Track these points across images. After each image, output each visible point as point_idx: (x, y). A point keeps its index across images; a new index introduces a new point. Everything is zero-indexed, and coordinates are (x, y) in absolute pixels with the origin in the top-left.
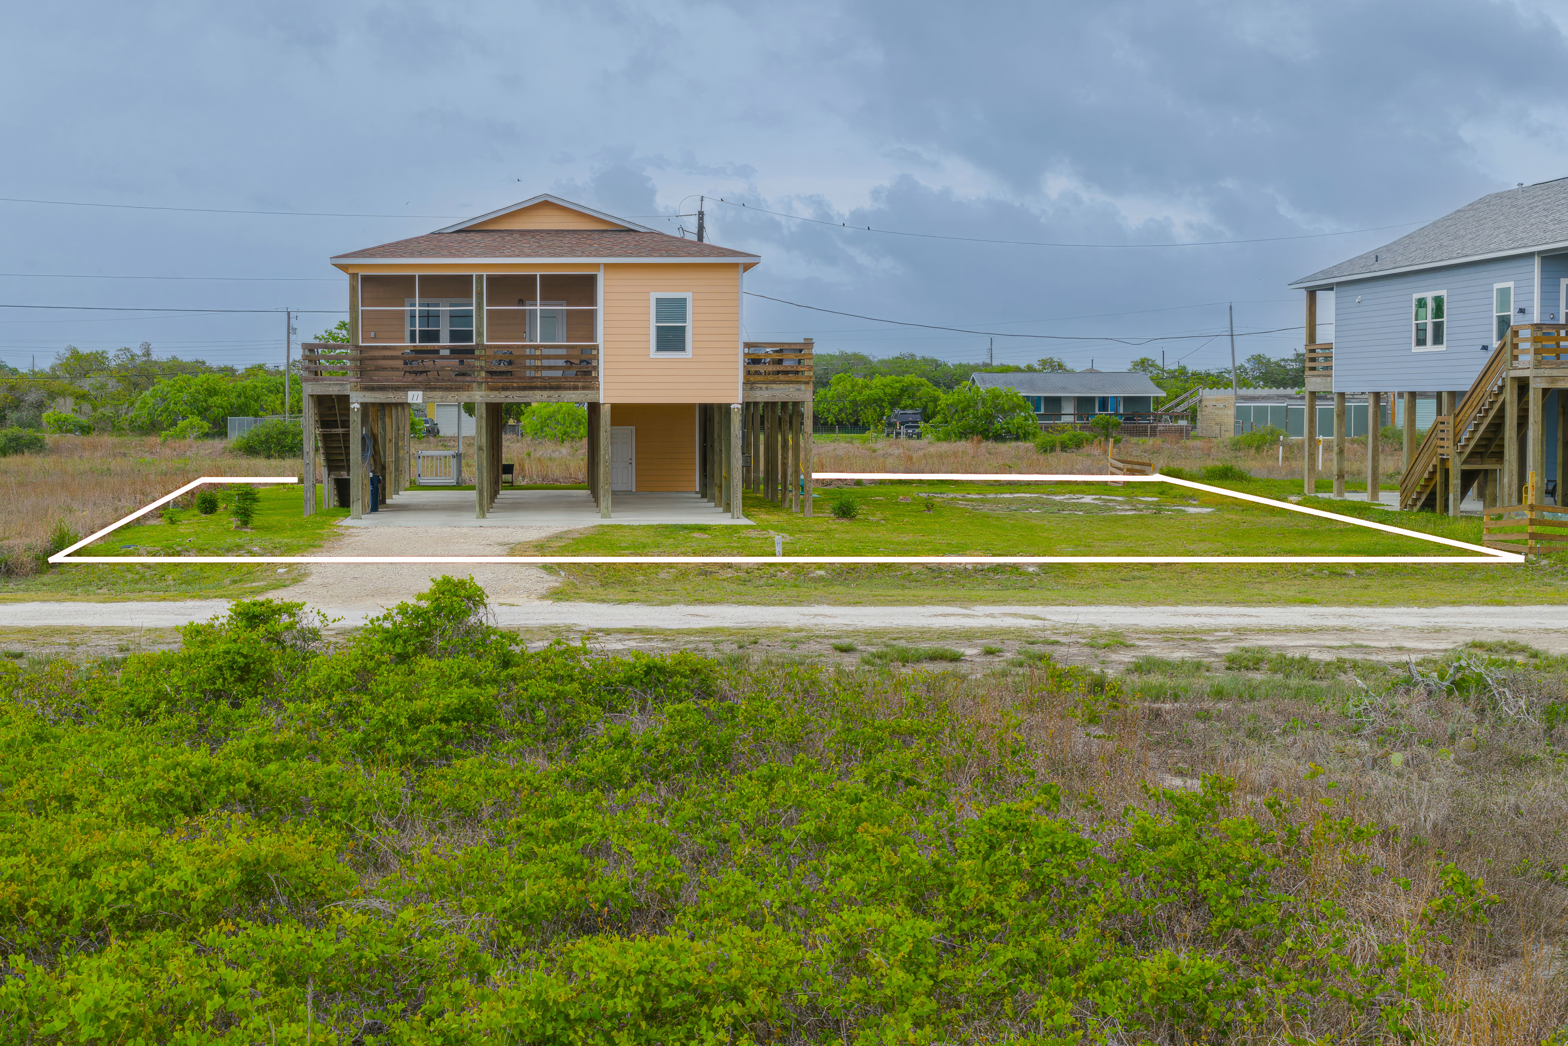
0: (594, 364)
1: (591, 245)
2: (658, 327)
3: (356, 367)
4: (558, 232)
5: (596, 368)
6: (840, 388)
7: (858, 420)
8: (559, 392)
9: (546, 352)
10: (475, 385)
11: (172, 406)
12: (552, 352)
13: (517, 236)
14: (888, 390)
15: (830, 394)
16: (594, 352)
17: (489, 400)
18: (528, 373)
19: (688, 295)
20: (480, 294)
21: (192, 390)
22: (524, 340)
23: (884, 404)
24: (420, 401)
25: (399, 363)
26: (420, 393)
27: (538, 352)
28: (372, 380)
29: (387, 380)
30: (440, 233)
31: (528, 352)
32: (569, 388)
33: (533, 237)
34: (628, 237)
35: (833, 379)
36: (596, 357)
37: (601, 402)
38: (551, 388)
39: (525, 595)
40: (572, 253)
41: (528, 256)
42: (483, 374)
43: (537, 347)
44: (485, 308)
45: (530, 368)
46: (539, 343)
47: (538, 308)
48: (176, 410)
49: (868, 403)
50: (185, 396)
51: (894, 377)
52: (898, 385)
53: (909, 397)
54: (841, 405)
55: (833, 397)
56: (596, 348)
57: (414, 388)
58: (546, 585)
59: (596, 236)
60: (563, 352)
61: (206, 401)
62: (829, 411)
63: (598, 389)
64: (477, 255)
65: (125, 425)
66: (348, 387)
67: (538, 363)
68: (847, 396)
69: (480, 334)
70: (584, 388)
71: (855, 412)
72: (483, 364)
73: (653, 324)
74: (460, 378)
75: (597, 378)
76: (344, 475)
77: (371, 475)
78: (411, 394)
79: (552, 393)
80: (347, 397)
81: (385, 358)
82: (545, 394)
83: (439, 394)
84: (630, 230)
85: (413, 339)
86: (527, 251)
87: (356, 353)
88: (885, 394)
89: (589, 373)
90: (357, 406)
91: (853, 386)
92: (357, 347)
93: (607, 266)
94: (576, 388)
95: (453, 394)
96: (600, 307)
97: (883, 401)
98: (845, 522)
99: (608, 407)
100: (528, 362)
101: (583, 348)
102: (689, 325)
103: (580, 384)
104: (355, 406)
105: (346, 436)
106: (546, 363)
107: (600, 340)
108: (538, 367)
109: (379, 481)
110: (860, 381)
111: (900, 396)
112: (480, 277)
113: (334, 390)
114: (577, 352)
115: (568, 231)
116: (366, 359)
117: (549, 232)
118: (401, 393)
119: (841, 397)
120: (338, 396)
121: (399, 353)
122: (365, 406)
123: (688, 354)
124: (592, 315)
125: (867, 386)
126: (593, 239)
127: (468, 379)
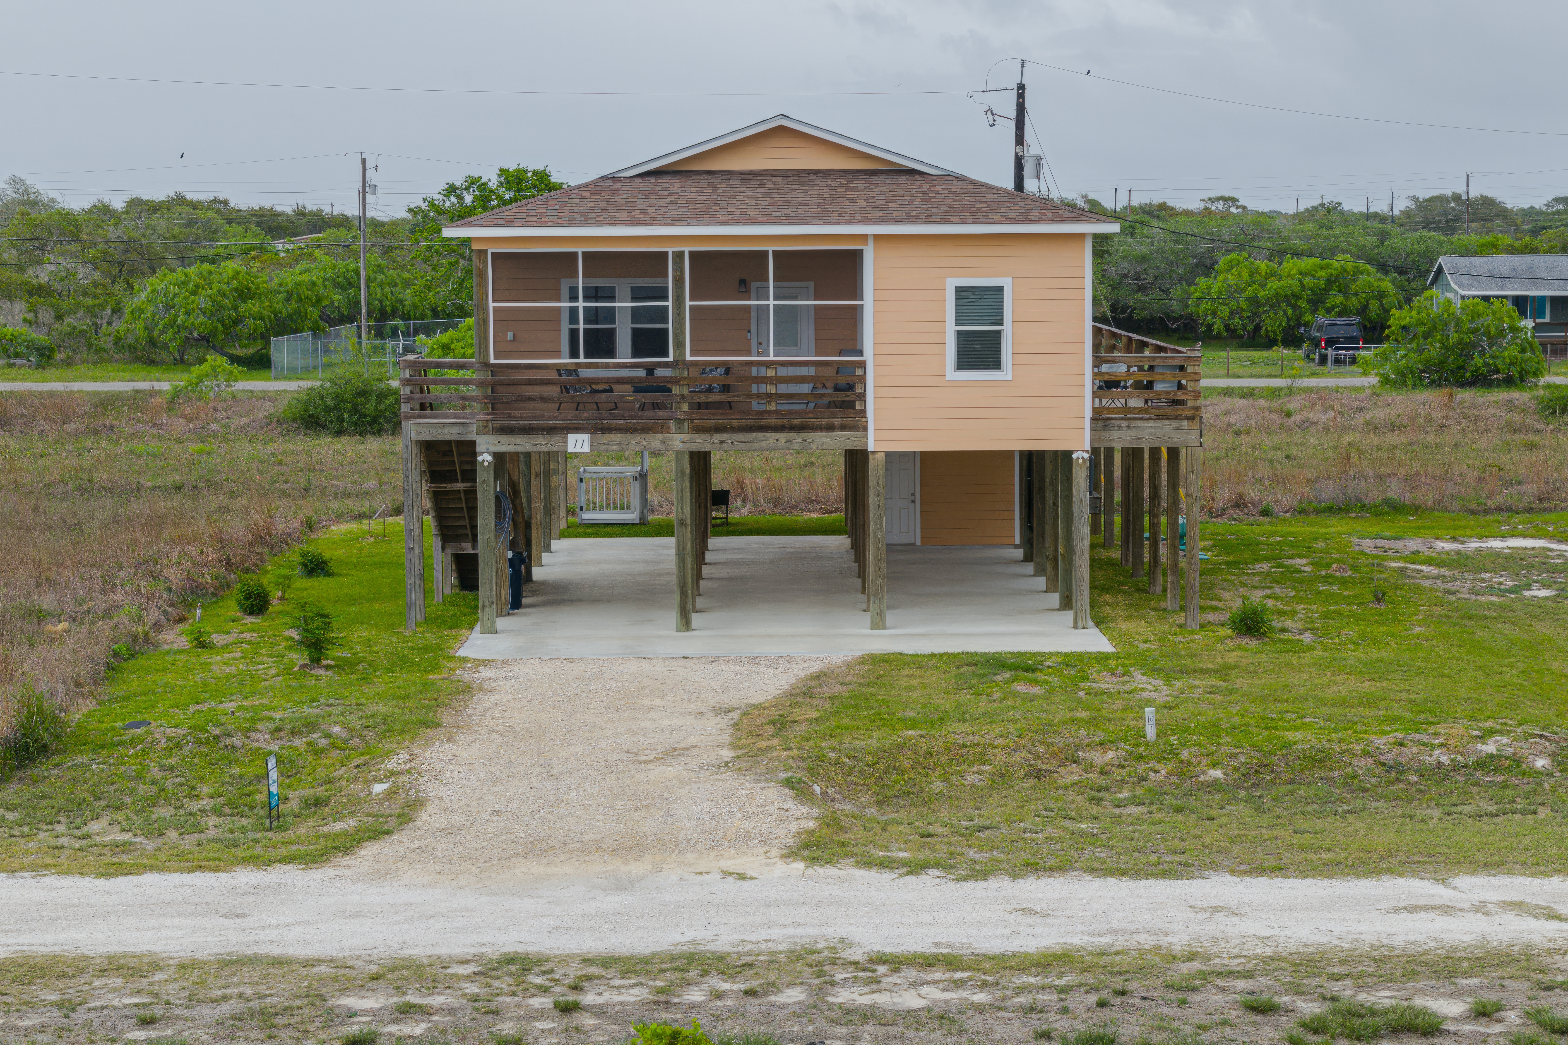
0: (859, 390)
1: (852, 200)
2: (959, 333)
3: (486, 397)
4: (799, 173)
5: (862, 397)
6: (1231, 279)
7: (1258, 328)
8: (804, 434)
9: (783, 372)
10: (672, 424)
11: (181, 318)
12: (791, 371)
13: (736, 183)
14: (1308, 281)
15: (1215, 289)
16: (859, 372)
17: (694, 447)
18: (755, 406)
19: (1006, 282)
20: (679, 281)
21: (213, 291)
22: (749, 354)
23: (1302, 303)
24: (587, 449)
25: (554, 391)
26: (587, 437)
27: (771, 373)
28: (510, 417)
29: (535, 418)
30: (613, 178)
31: (754, 371)
32: (820, 428)
33: (762, 185)
34: (911, 185)
35: (1222, 262)
36: (863, 380)
37: (871, 449)
38: (792, 428)
39: (761, 850)
40: (823, 218)
41: (754, 222)
42: (685, 407)
43: (768, 365)
44: (688, 303)
45: (759, 396)
46: (772, 358)
47: (771, 303)
48: (188, 323)
49: (1275, 301)
50: (202, 301)
51: (1316, 260)
52: (1322, 273)
53: (1340, 292)
54: (1233, 304)
55: (1220, 292)
56: (863, 365)
57: (577, 430)
58: (793, 827)
59: (860, 183)
60: (810, 371)
61: (236, 308)
62: (1214, 314)
63: (865, 429)
64: (673, 222)
65: (107, 343)
66: (474, 428)
67: (772, 389)
68: (1244, 290)
69: (680, 345)
70: (843, 428)
71: (1256, 314)
72: (685, 391)
73: (951, 329)
74: (648, 413)
75: (863, 412)
76: (467, 548)
77: (510, 554)
78: (572, 438)
79: (793, 435)
80: (473, 443)
81: (530, 382)
82: (782, 436)
83: (617, 438)
84: (911, 172)
85: (574, 354)
86: (752, 212)
87: (486, 376)
88: (1303, 286)
89: (851, 405)
90: (488, 458)
91: (1251, 274)
92: (487, 365)
93: (878, 237)
94: (830, 428)
95: (638, 438)
96: (868, 302)
97: (1299, 297)
98: (1251, 643)
99: (880, 457)
100: (754, 389)
101: (839, 367)
102: (1007, 330)
103: (837, 422)
104: (485, 458)
105: (471, 495)
106: (784, 388)
107: (869, 354)
108: (770, 395)
109: (522, 561)
110: (1263, 265)
111: (1326, 290)
112: (679, 255)
113: (451, 433)
114: (830, 372)
115: (817, 173)
116: (501, 383)
117: (786, 174)
118: (557, 438)
119: (1232, 293)
120: (459, 443)
121: (554, 375)
122: (499, 457)
123: (1006, 374)
124: (856, 313)
125: (1272, 274)
126: (855, 189)
127: (661, 414)
